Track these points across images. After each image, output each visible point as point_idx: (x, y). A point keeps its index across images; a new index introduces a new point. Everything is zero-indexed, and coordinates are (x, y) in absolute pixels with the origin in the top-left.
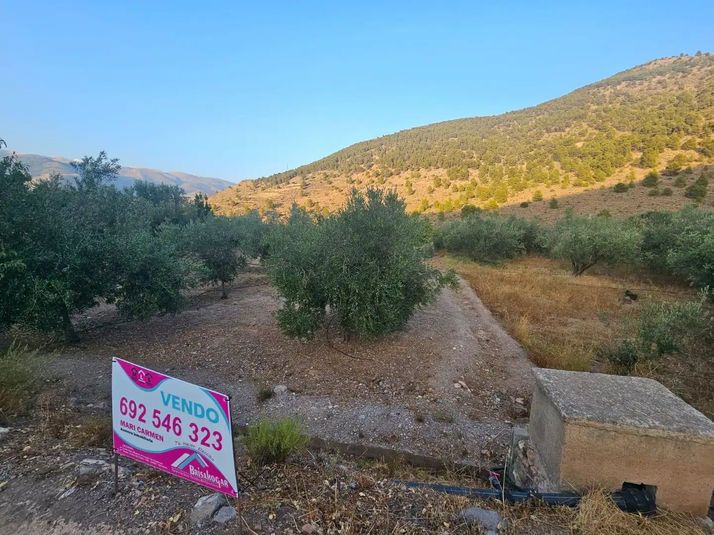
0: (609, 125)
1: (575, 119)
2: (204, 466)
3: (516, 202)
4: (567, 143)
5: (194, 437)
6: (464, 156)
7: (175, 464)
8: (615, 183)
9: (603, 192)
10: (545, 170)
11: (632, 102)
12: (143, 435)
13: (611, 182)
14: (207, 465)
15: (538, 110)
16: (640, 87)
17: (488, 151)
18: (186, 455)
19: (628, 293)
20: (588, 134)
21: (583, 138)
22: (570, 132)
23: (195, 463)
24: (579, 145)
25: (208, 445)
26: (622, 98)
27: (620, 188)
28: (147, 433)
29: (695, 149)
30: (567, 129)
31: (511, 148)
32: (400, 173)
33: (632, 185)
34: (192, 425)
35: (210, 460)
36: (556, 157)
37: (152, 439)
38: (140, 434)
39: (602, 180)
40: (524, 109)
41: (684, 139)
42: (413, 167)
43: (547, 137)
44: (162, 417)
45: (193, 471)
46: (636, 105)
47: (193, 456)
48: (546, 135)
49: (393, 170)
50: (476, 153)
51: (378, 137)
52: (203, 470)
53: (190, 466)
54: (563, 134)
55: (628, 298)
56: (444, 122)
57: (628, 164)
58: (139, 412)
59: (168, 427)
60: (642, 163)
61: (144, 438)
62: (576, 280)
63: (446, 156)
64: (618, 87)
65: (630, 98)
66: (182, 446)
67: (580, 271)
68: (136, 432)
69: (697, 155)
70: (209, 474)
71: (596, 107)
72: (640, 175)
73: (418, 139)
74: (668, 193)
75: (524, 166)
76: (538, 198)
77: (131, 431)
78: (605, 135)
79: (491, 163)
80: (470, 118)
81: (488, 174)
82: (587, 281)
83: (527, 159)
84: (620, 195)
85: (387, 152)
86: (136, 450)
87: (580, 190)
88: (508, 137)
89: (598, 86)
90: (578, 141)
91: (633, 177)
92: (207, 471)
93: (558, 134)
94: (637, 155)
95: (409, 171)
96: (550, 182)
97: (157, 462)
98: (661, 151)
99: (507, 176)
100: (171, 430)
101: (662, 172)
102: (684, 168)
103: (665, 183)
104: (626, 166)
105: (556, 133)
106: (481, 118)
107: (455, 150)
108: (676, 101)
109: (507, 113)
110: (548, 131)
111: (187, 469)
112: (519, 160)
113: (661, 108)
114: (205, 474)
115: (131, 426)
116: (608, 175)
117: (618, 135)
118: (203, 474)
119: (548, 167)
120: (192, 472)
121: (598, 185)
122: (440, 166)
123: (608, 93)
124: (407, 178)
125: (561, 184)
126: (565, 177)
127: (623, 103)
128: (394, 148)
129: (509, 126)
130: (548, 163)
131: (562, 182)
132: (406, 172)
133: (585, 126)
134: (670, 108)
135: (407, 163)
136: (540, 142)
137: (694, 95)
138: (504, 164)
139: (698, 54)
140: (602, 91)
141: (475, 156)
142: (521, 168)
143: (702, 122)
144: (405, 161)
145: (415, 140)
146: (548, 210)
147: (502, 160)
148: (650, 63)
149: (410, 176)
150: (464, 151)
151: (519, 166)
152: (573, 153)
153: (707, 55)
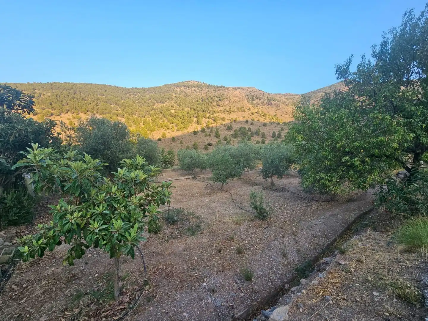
0: (182, 104)
1: (168, 99)
4: (168, 110)
6: (112, 108)
9: (189, 134)
10: (161, 121)
11: (188, 96)
13: (190, 130)
15: (150, 90)
16: (189, 91)
17: (127, 108)
20: (175, 107)
21: (173, 109)
22: (167, 104)
24: (173, 111)
26: (183, 93)
27: (195, 133)
29: (212, 119)
30: (166, 103)
31: (140, 108)
32: (60, 114)
33: (198, 132)
36: (165, 116)
40: (142, 88)
41: (208, 115)
42: (73, 111)
43: (157, 105)
49: (53, 112)
50: (120, 108)
51: (28, 83)
54: (165, 105)
56: (91, 84)
57: (193, 122)
60: (198, 122)
63: (99, 106)
64: (181, 88)
65: (186, 95)
69: (213, 122)
71: (175, 95)
72: (199, 128)
73: (72, 91)
74: (210, 135)
75: (150, 118)
76: (164, 135)
78: (181, 108)
79: (131, 115)
81: (131, 121)
83: (150, 115)
84: (195, 136)
85: (42, 96)
87: (179, 133)
88: (137, 102)
89: (174, 85)
90: (172, 110)
91: (197, 129)
93: (162, 104)
94: (196, 119)
95: (69, 114)
96: (165, 128)
98: (202, 119)
99: (142, 123)
101: (205, 127)
102: (211, 126)
103: (208, 131)
105: (161, 104)
106: (118, 87)
107: (105, 104)
108: (202, 100)
109: (133, 88)
110: (157, 102)
112: (146, 115)
113: (197, 101)
116: (188, 127)
117: (186, 109)
121: (186, 131)
122: (96, 113)
123: (178, 90)
124: (69, 119)
125: (171, 130)
126: (172, 126)
127: (184, 96)
128: (49, 94)
129: (136, 95)
130: (161, 119)
131: (171, 128)
132: (67, 115)
133: (173, 103)
134: (200, 102)
135: (67, 107)
136: (154, 107)
137: (206, 98)
138: (138, 117)
139: (204, 83)
140: (176, 88)
141: (120, 109)
142: (149, 120)
143: (211, 109)
144: (63, 105)
145: (70, 92)
146: (172, 142)
147: (136, 114)
148: (190, 81)
149: (71, 117)
150: (112, 106)
151: (148, 119)
152: (171, 115)
153: (206, 84)
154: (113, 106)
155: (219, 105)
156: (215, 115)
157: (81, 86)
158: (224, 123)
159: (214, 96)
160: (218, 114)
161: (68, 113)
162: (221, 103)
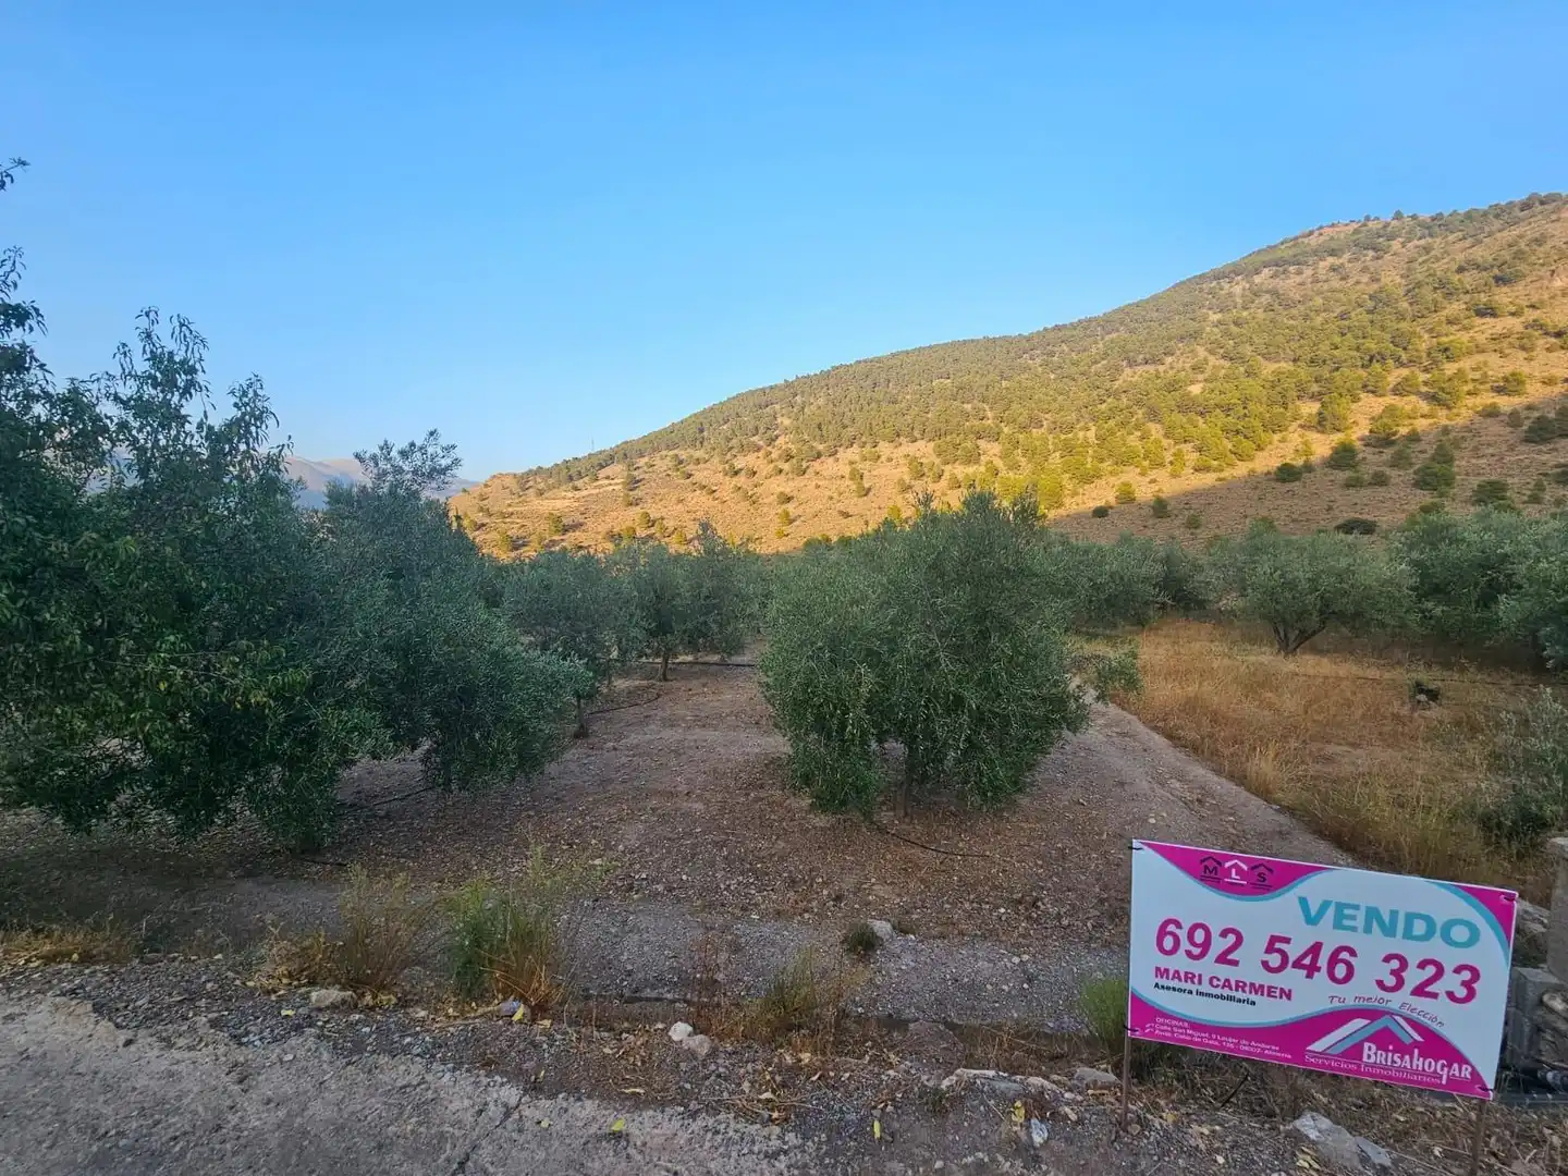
0: (1247, 350)
1: (1182, 339)
2: (1408, 1041)
3: (1082, 508)
4: (1172, 386)
5: (1391, 981)
6: (967, 416)
7: (1318, 1046)
8: (1276, 463)
9: (1254, 482)
10: (1133, 440)
11: (1287, 307)
12: (1226, 992)
13: (1266, 462)
14: (1419, 1038)
15: (1107, 323)
16: (1298, 279)
17: (1014, 406)
18: (1358, 1023)
19: (1419, 688)
20: (1210, 368)
21: (1201, 377)
22: (1175, 365)
23: (1384, 1039)
24: (1195, 389)
25: (1434, 996)
26: (1266, 299)
27: (1287, 474)
28: (1240, 986)
29: (1419, 393)
30: (1169, 360)
31: (1060, 398)
32: (836, 452)
33: (1308, 468)
34: (1387, 959)
35: (1434, 1026)
36: (1153, 415)
37: (1253, 997)
38: (1218, 991)
39: (1251, 458)
40: (1080, 322)
41: (1395, 376)
42: (864, 439)
43: (1128, 375)
44: (1294, 951)
45: (1371, 1054)
46: (1294, 312)
47: (1379, 1024)
48: (1128, 371)
49: (821, 447)
50: (991, 409)
51: (786, 381)
52: (1403, 1049)
53: (1366, 1045)
54: (1161, 368)
55: (1423, 697)
56: (920, 349)
57: (1295, 424)
58: (1219, 945)
59: (1312, 970)
60: (1321, 423)
61: (1231, 998)
62: (1289, 665)
63: (929, 415)
64: (1257, 279)
65: (1281, 300)
66: (1350, 1003)
67: (1292, 647)
68: (1205, 987)
69: (1424, 406)
70: (1420, 1055)
71: (1219, 316)
72: (1322, 446)
73: (869, 382)
74: (1380, 480)
75: (1091, 434)
76: (1127, 497)
77: (1188, 986)
78: (1242, 369)
79: (1023, 428)
80: (973, 341)
81: (1019, 451)
82: (1311, 666)
83: (1094, 419)
84: (1288, 486)
85: (806, 410)
86: (1197, 1026)
87: (1209, 479)
88: (1052, 376)
89: (1218, 276)
90: (1192, 383)
91: (1308, 453)
92: (1416, 1051)
93: (1151, 368)
94: (1310, 408)
95: (856, 448)
96: (1146, 463)
97: (1263, 1046)
98: (1356, 399)
99: (1058, 454)
100: (1322, 976)
101: (1361, 439)
102: (1404, 431)
103: (1372, 461)
104: (1291, 429)
105: (1147, 367)
106: (994, 340)
107: (947, 404)
108: (1370, 304)
109: (1045, 329)
110: (1132, 363)
111: (1355, 1052)
112: (1078, 421)
113: (1343, 316)
114: (1407, 1057)
115: (1189, 977)
116: (1260, 448)
117: (1268, 369)
118: (1402, 1058)
119: (1139, 434)
120: (1369, 1057)
121: (1241, 469)
122: (918, 436)
123: (1237, 290)
124: (851, 463)
125: (1169, 468)
126: (1175, 455)
127: (1269, 308)
128: (821, 402)
129: (1052, 354)
130: (1137, 427)
131: (1171, 463)
132: (850, 450)
133: (1202, 352)
134: (1359, 317)
135: (851, 431)
136: (1117, 384)
137: (1401, 292)
138: (1050, 431)
139: (1398, 216)
140: (1227, 286)
141: (989, 414)
142: (1086, 438)
143: (1424, 343)
144: (845, 427)
145: (864, 385)
146: (1150, 522)
147: (1045, 423)
148: (1311, 233)
149: (857, 458)
150: (965, 406)
151: (1081, 434)
152: (1186, 406)
153: (1414, 217)
154: (968, 407)
155: (1489, 311)
156: (1450, 369)
157: (891, 362)
158: (1505, 403)
159: (1461, 270)
160: (1466, 364)
161: (852, 446)
162: (1503, 296)
